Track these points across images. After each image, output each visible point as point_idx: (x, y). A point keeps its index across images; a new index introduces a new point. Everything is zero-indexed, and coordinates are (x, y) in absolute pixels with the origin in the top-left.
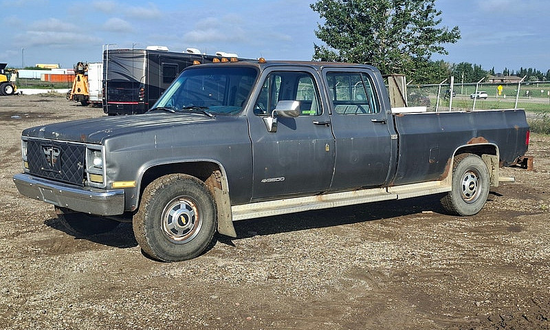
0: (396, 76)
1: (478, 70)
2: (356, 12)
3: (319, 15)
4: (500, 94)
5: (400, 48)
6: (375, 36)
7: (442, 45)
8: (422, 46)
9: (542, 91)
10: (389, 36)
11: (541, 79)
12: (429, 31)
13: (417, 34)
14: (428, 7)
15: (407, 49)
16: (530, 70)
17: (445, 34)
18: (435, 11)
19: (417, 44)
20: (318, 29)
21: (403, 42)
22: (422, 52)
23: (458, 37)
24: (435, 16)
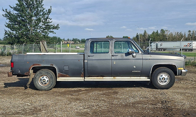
0: (43, 41)
1: (59, 39)
2: (21, 18)
3: (6, 18)
4: (68, 47)
5: (38, 31)
6: (29, 27)
7: (53, 30)
8: (46, 31)
9: (81, 46)
10: (34, 27)
11: (80, 42)
12: (48, 25)
13: (44, 26)
14: (47, 17)
15: (41, 32)
16: (76, 39)
17: (54, 26)
18: (50, 18)
19: (44, 30)
20: (6, 24)
21: (39, 29)
22: (46, 33)
23: (59, 28)
24: (50, 20)
